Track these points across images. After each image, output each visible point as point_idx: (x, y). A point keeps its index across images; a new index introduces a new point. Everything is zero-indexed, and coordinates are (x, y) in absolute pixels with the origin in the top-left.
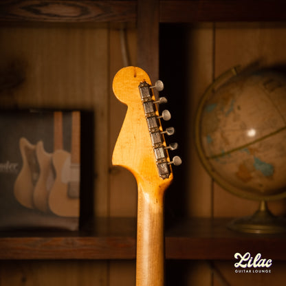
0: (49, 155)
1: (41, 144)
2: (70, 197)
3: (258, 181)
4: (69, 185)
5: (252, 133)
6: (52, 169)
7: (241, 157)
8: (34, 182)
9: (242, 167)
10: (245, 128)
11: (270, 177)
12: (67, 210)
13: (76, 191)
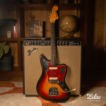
0: (38, 27)
1: (37, 25)
2: (41, 33)
3: (68, 30)
4: (41, 31)
5: (67, 23)
6: (39, 29)
7: (66, 26)
8: (36, 31)
9: (66, 28)
10: (66, 22)
11: (70, 29)
12: (41, 34)
13: (42, 32)
